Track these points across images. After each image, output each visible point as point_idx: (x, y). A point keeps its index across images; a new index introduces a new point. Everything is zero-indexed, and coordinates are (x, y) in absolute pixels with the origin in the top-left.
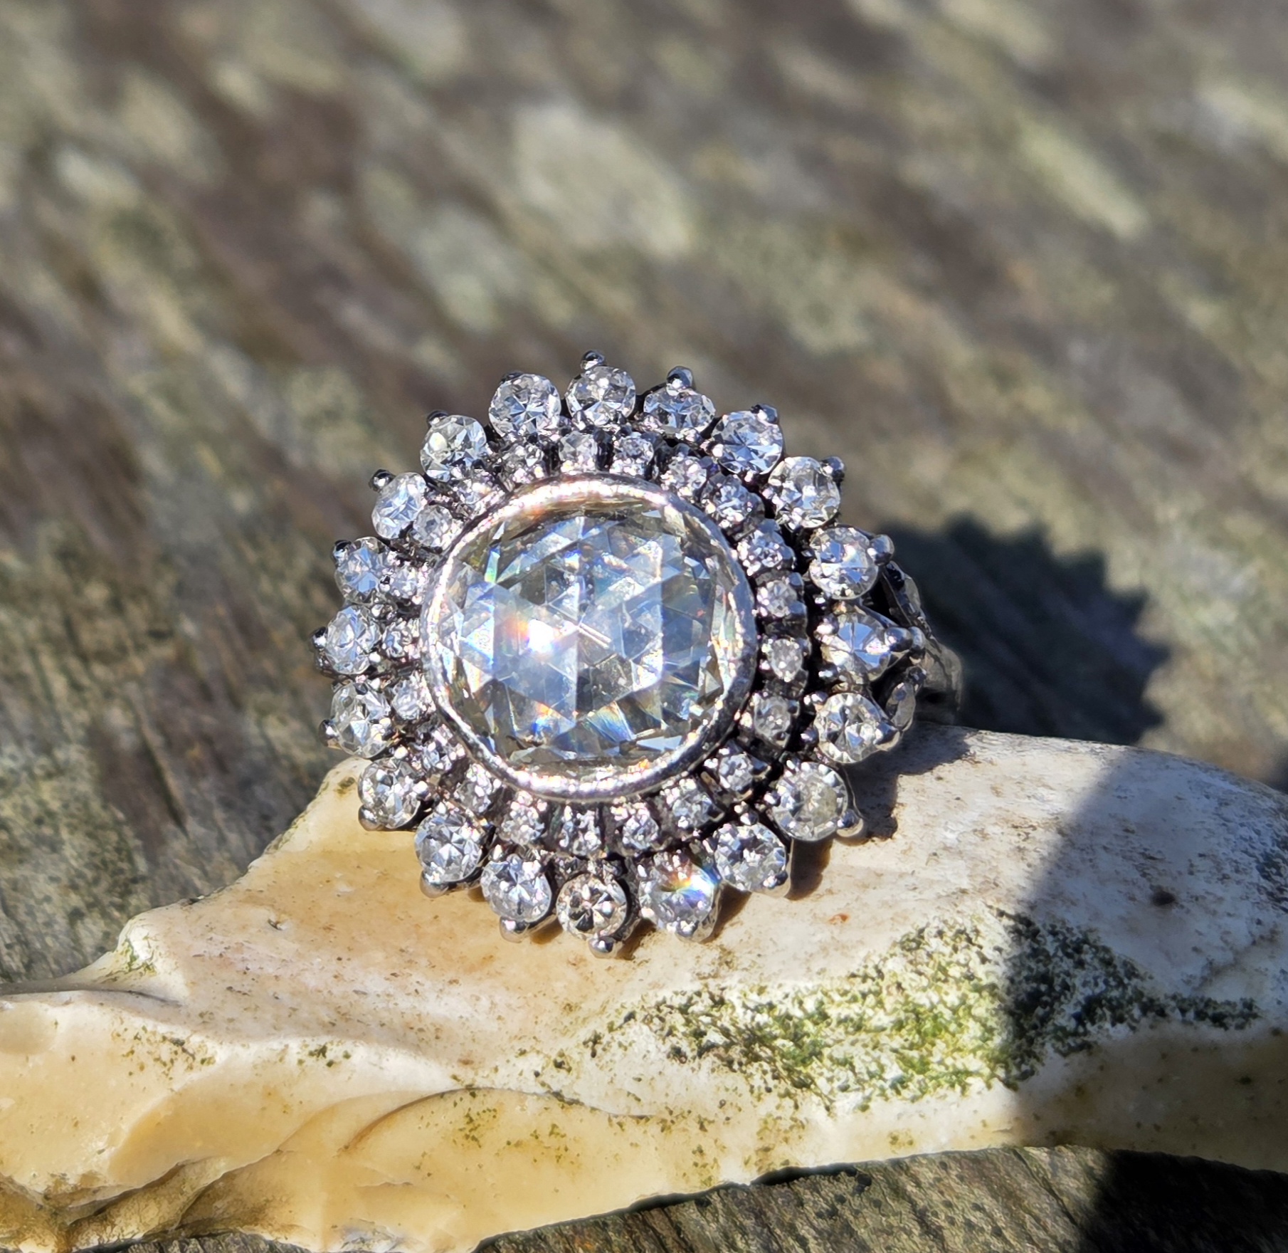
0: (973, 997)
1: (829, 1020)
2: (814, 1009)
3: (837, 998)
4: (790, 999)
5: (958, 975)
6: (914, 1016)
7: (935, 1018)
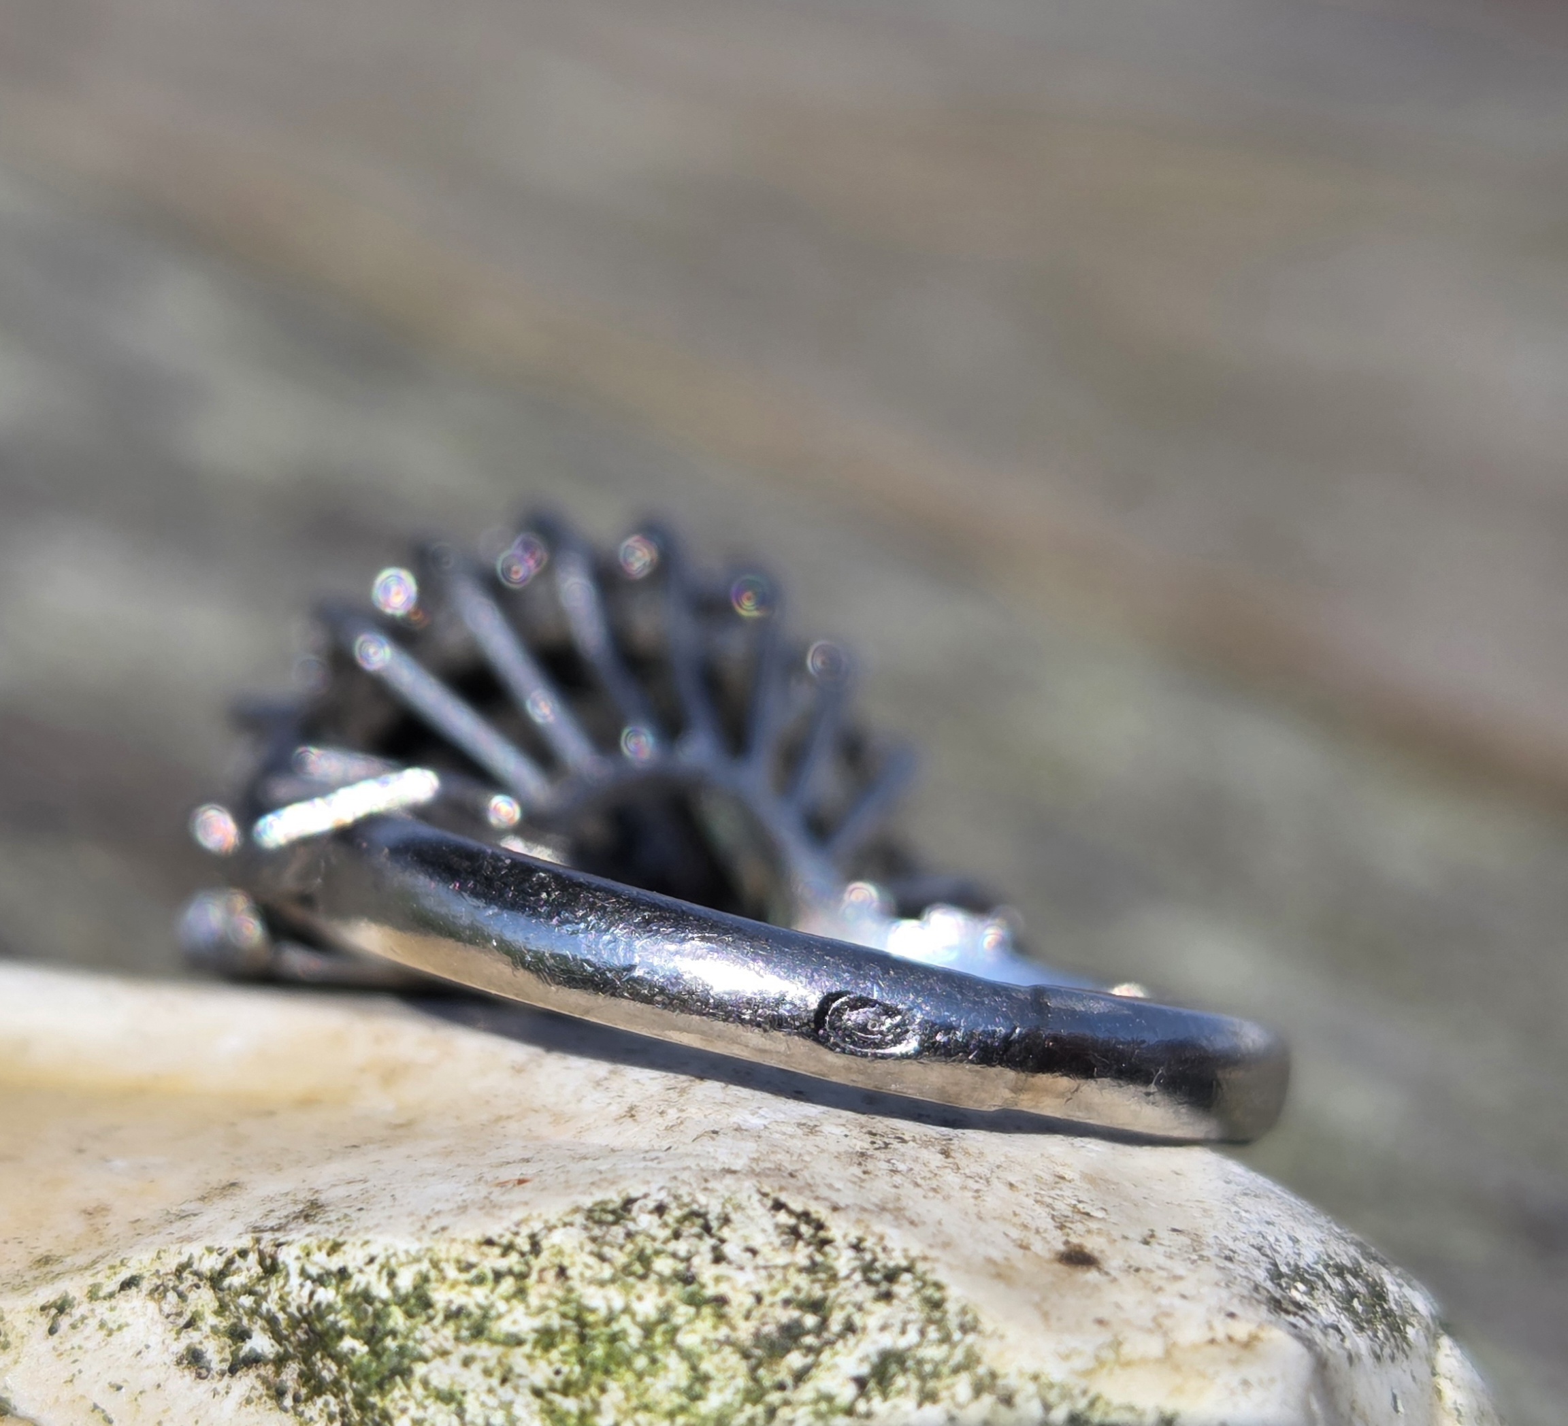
0: (683, 1312)
1: (431, 1312)
2: (410, 1289)
3: (452, 1272)
4: (375, 1267)
5: (667, 1271)
6: (576, 1329)
7: (613, 1338)
